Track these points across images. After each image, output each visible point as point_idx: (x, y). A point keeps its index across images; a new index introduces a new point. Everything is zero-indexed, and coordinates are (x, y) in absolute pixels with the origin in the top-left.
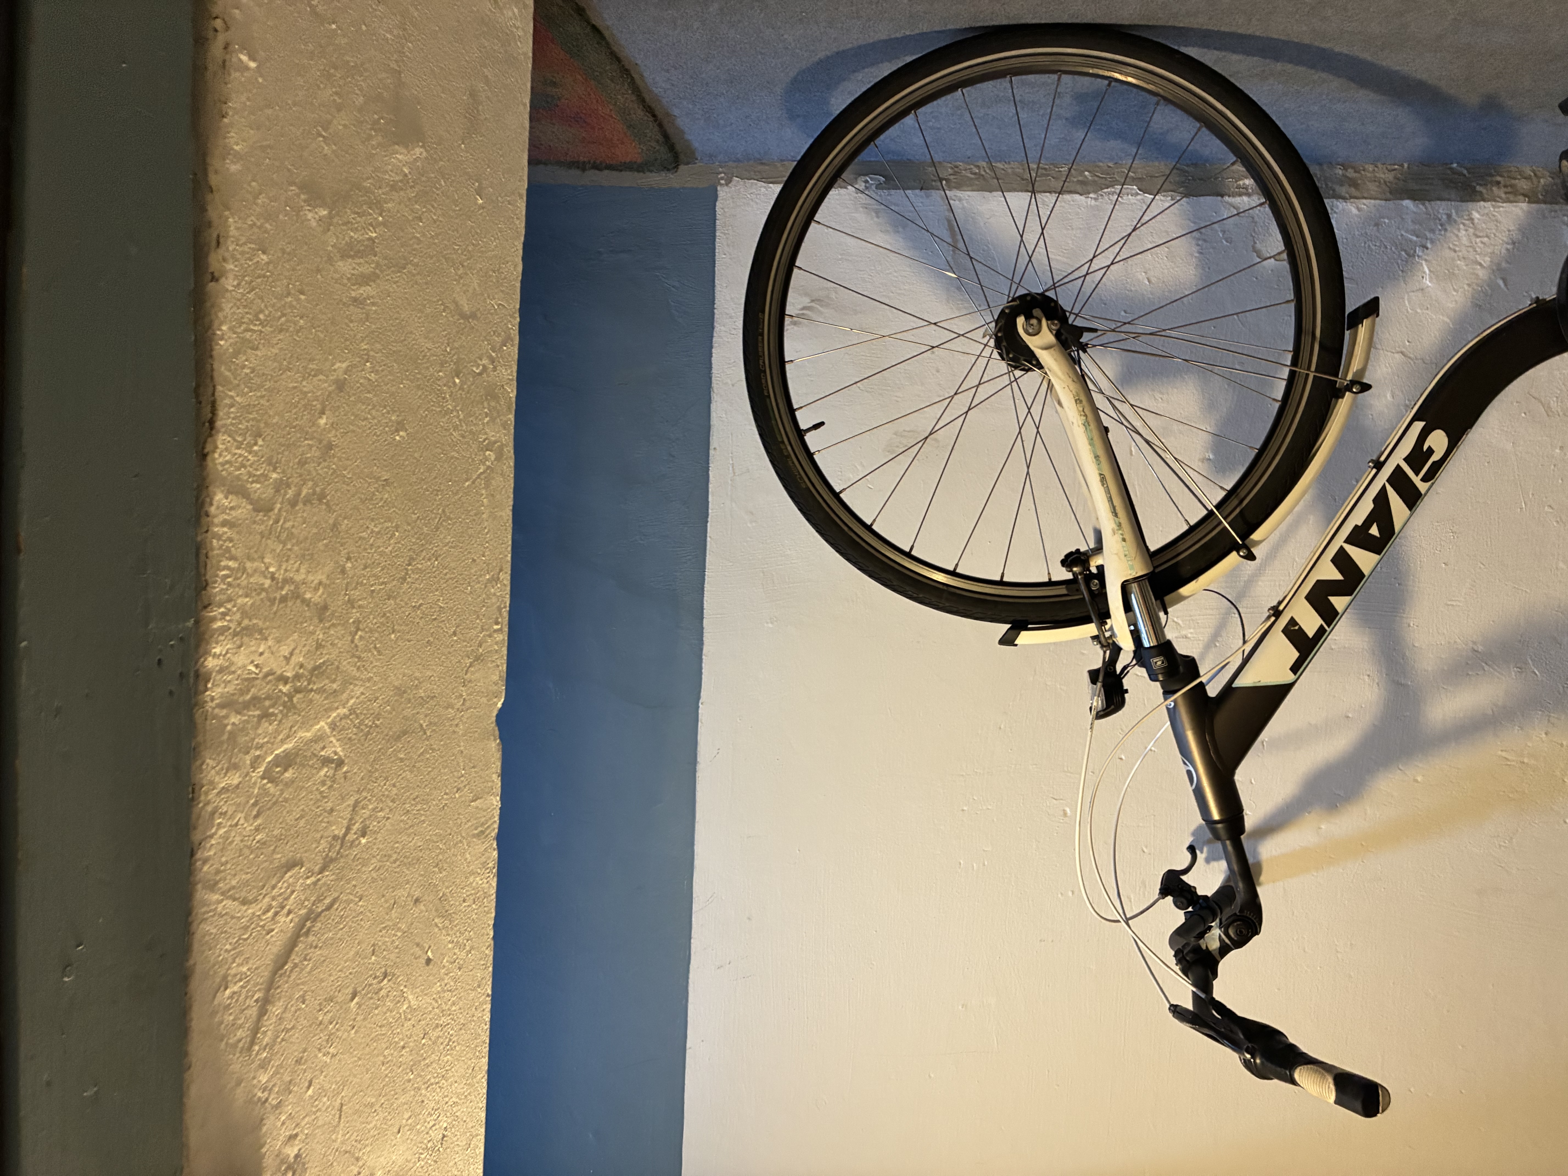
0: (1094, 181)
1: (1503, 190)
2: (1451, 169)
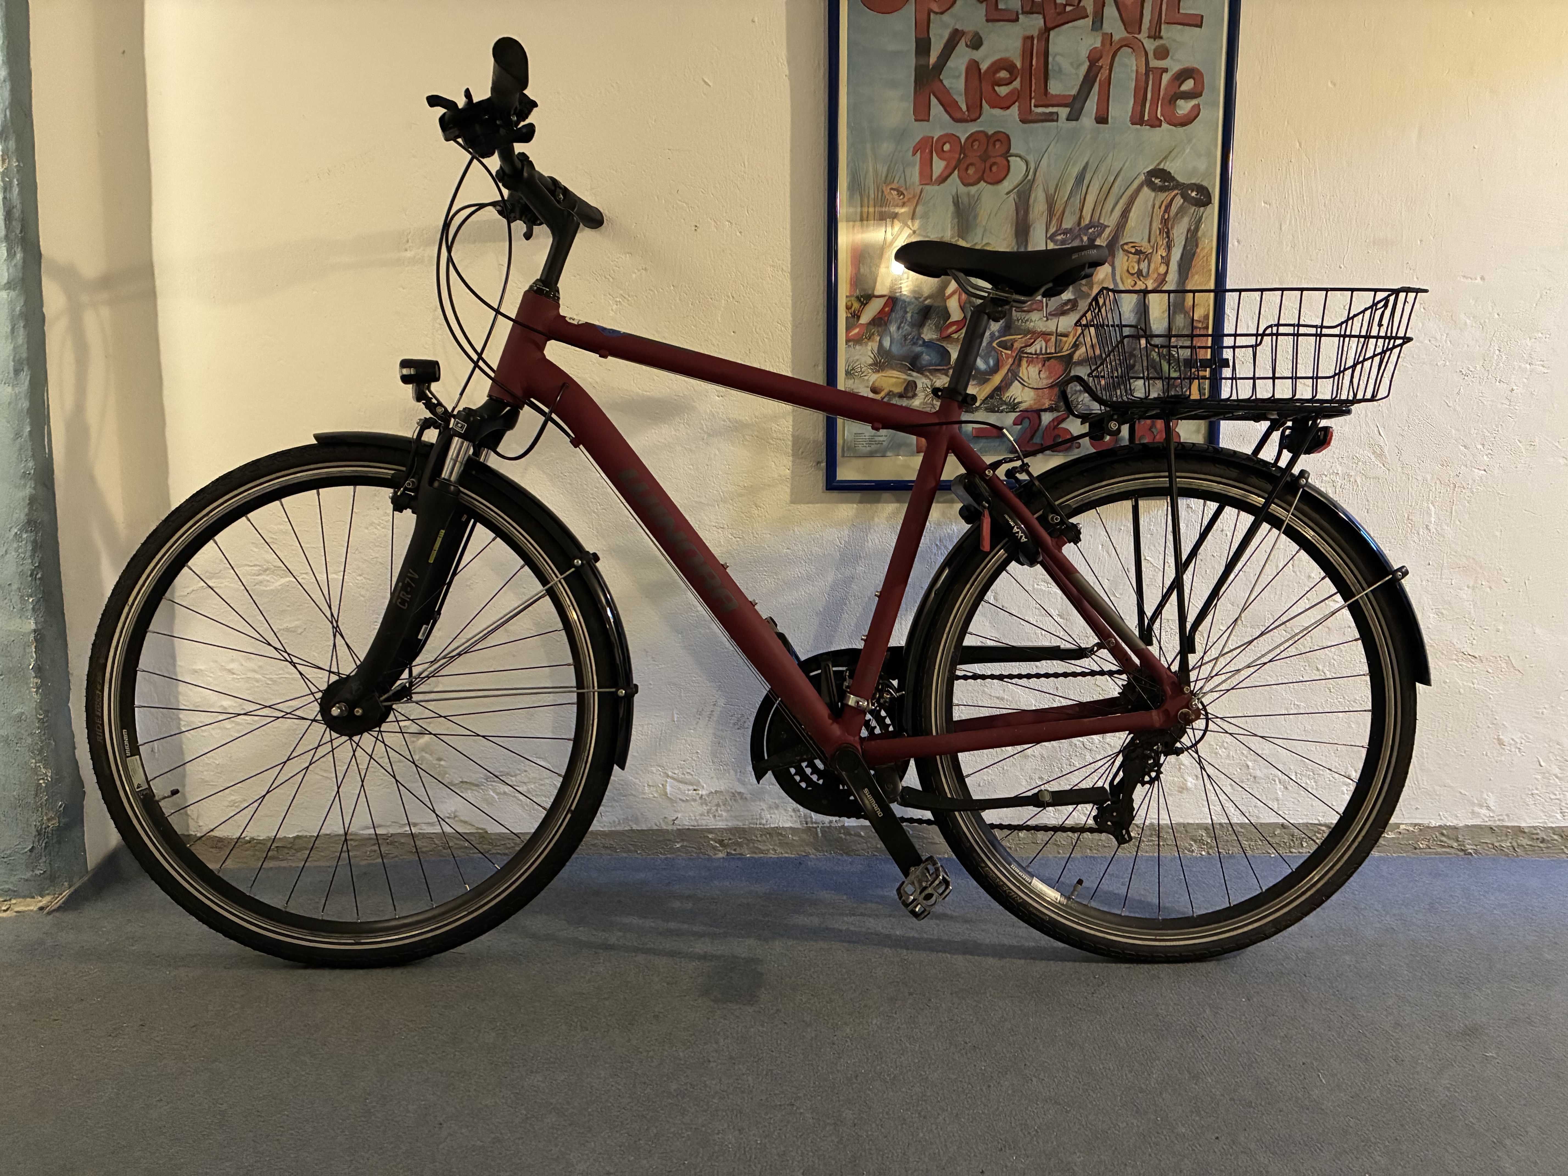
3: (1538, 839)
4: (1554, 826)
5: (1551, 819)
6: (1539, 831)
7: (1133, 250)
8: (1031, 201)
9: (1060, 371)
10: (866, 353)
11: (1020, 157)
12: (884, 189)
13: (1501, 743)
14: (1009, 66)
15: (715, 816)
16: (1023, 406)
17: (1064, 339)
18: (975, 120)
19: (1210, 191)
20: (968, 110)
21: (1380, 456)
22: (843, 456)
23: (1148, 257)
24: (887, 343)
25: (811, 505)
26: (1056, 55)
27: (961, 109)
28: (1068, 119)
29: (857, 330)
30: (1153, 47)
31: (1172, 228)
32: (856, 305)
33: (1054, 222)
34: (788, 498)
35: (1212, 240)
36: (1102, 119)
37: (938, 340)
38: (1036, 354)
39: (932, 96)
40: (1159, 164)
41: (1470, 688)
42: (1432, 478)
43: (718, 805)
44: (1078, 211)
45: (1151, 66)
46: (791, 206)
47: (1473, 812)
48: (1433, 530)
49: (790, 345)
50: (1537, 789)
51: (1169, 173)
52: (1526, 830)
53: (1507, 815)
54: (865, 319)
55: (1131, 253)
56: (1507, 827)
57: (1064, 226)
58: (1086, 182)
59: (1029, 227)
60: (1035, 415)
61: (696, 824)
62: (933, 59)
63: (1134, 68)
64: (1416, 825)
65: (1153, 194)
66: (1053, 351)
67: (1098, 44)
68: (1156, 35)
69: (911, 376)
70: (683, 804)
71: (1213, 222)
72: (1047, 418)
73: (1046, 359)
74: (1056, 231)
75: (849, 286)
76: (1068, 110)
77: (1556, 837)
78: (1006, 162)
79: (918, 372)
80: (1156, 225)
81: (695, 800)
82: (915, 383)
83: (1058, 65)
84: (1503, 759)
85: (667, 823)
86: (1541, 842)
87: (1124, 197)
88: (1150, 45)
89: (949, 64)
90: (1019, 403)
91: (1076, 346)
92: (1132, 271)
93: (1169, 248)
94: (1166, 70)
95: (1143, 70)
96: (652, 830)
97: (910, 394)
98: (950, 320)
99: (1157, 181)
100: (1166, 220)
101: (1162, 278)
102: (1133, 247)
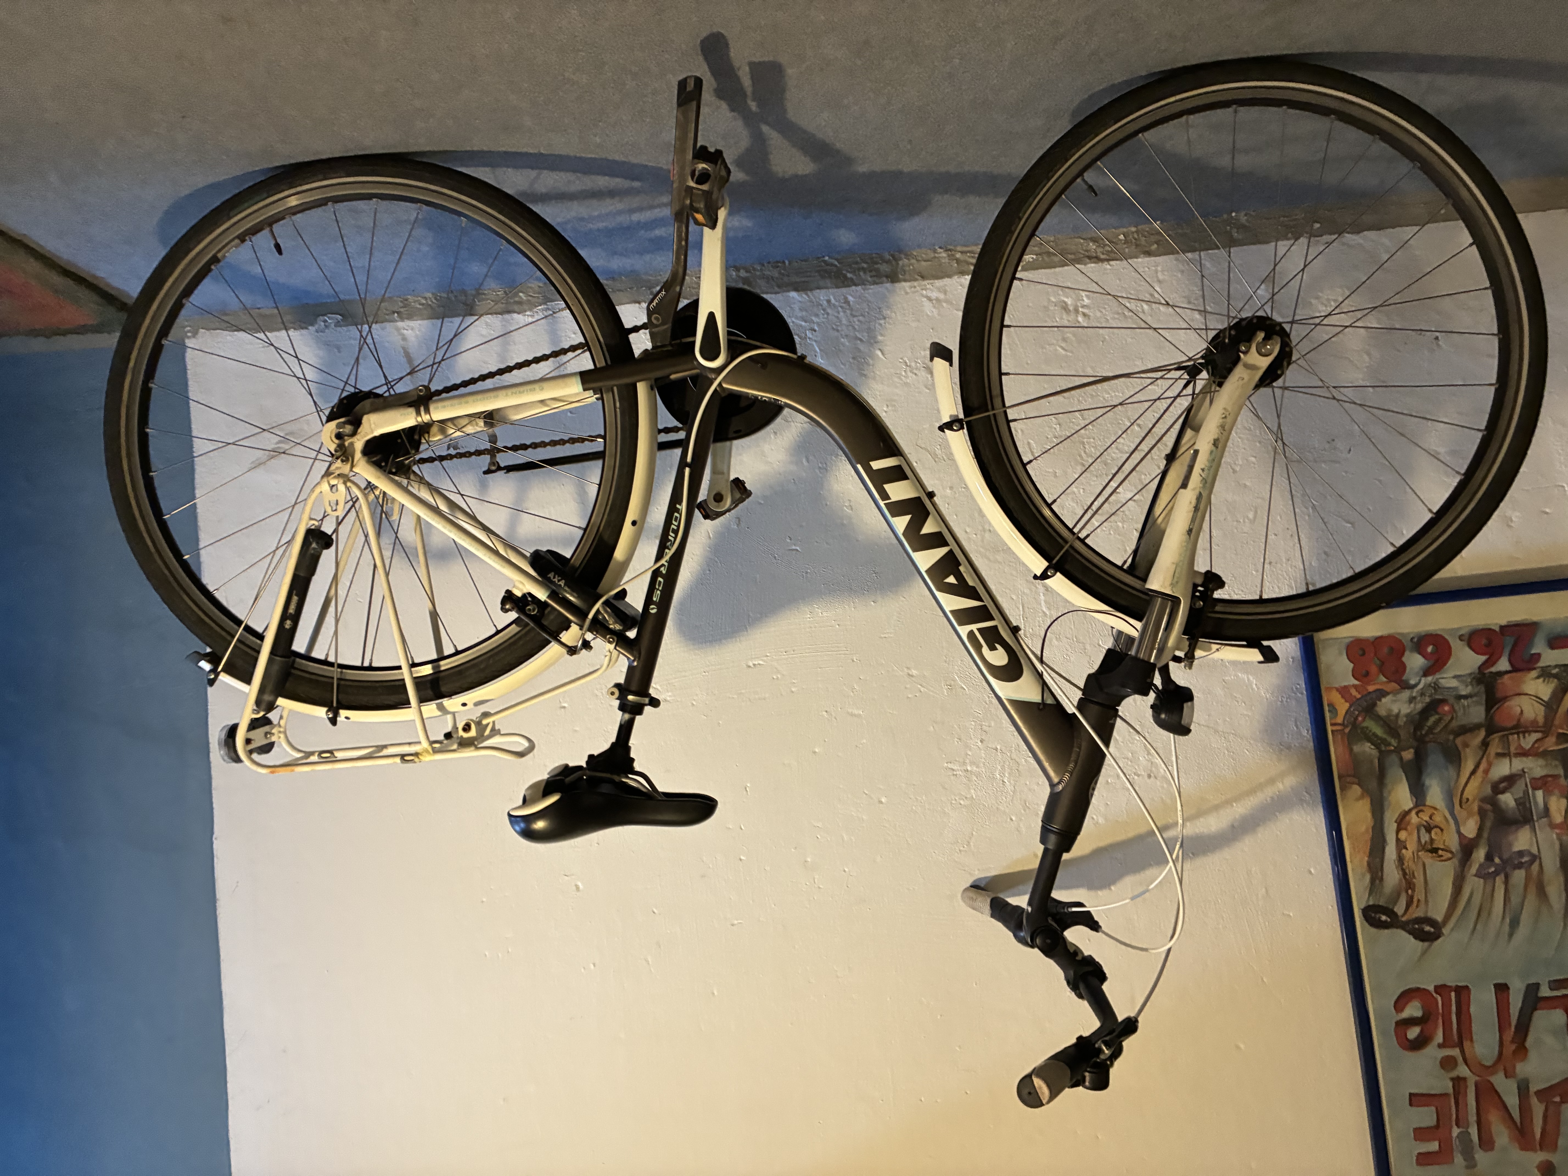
0: (529, 301)
1: (868, 274)
2: (825, 262)
5: (859, 294)
7: (1440, 852)
9: (1497, 716)
16: (1534, 674)
17: (1500, 751)
19: (1365, 923)
23: (1422, 847)
28: (1539, 984)
30: (1459, 1068)
31: (1400, 880)
33: (1535, 875)
35: (1353, 871)
36: (1502, 989)
38: (1530, 732)
40: (1430, 946)
44: (1511, 890)
45: (1458, 1050)
51: (1415, 938)
55: (1442, 850)
56: (905, 281)
58: (1508, 920)
60: (1517, 666)
63: (1476, 1045)
65: (1429, 914)
66: (1511, 737)
67: (1520, 1066)
68: (1459, 1082)
71: (1356, 891)
72: (1503, 665)
73: (1517, 728)
74: (1532, 865)
76: (1541, 994)
77: (850, 275)
80: (1419, 881)
86: (865, 269)
87: (1462, 909)
88: (1463, 1070)
90: (1538, 677)
91: (1485, 744)
92: (1438, 830)
93: (1401, 859)
94: (1440, 1046)
95: (1467, 1044)
99: (1427, 928)
100: (1410, 888)
101: (1403, 826)
102: (1442, 856)
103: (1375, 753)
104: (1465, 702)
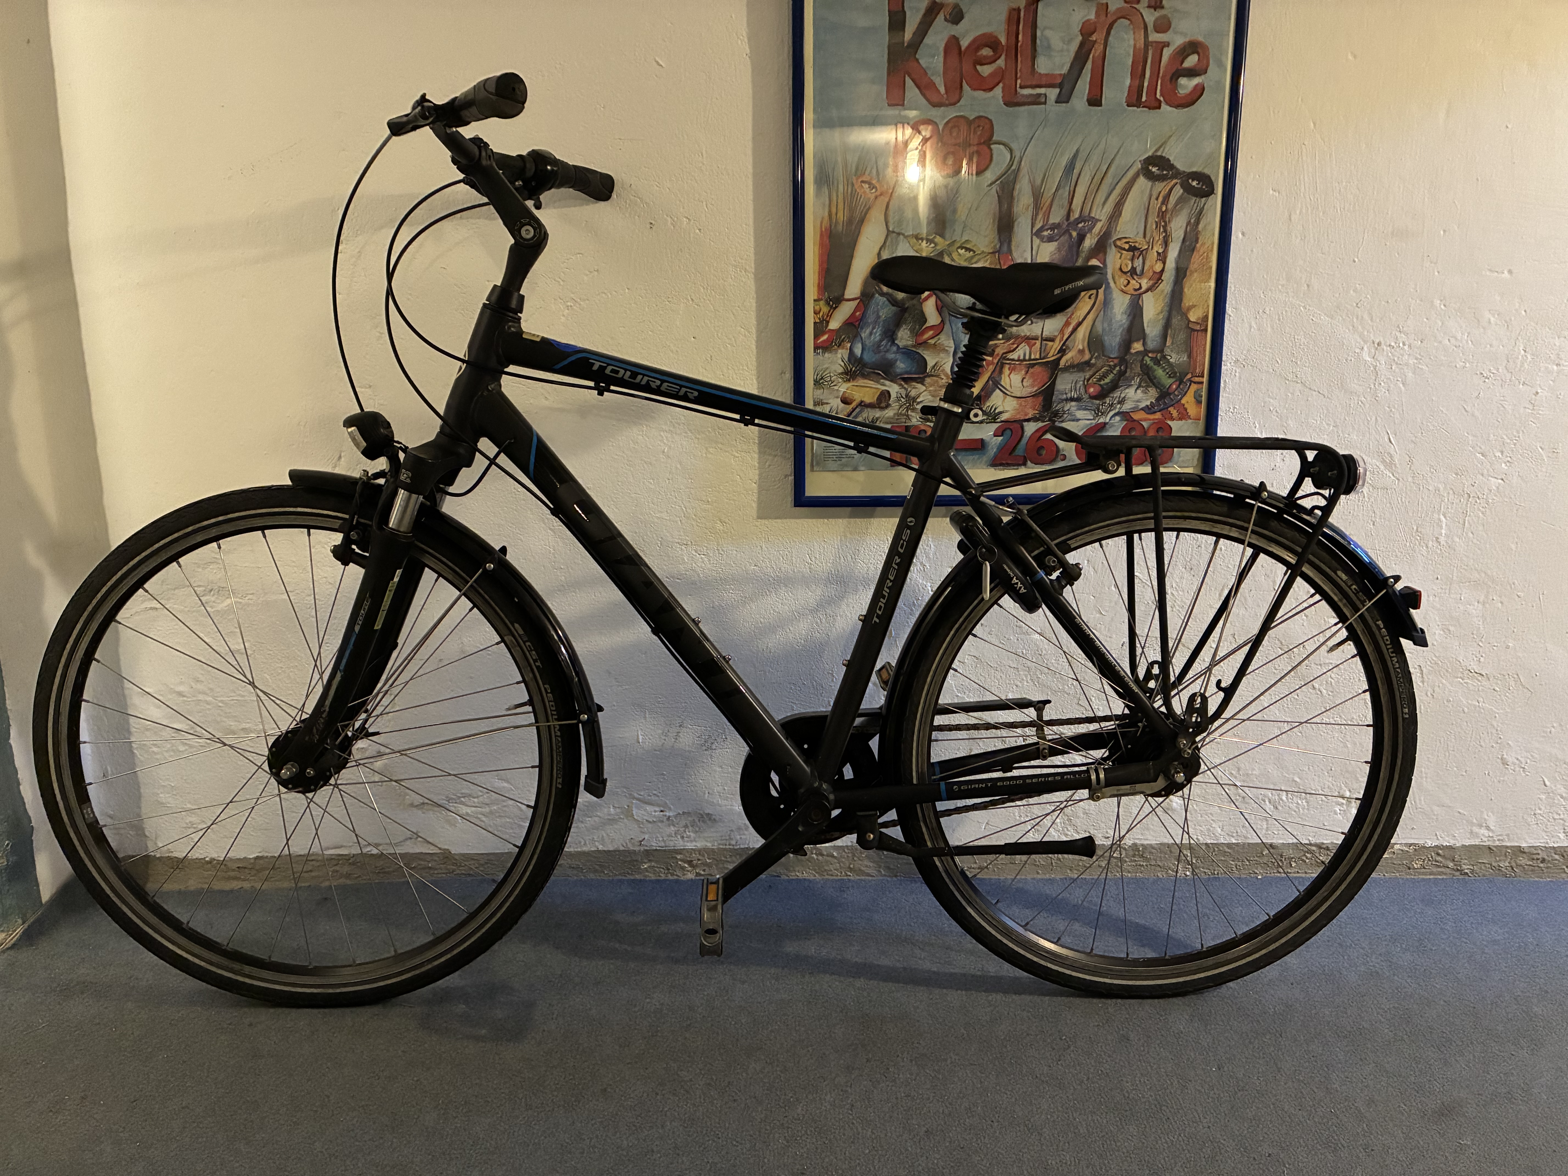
3: (1538, 859)
4: (1555, 846)
5: (1553, 839)
6: (1540, 852)
7: (1127, 246)
8: (1016, 193)
9: (1046, 379)
10: (836, 360)
11: (1003, 144)
12: (854, 182)
13: (1505, 763)
14: (991, 42)
15: (683, 837)
16: (1004, 417)
17: (1050, 343)
18: (955, 104)
19: (1213, 179)
20: (947, 92)
21: (1390, 465)
22: (812, 470)
24: (858, 351)
25: (779, 521)
26: (1045, 28)
27: (938, 91)
28: (1056, 102)
29: (825, 337)
30: (1153, 19)
32: (825, 309)
33: (1040, 216)
34: (755, 515)
35: (1213, 234)
36: (1095, 101)
37: (914, 346)
38: (1018, 360)
39: (907, 79)
40: (1157, 151)
41: (1475, 705)
42: (1445, 488)
43: (686, 826)
44: (1066, 203)
45: (1150, 39)
46: (754, 201)
47: (1472, 832)
48: (1442, 543)
49: (755, 351)
50: (1540, 809)
51: (1168, 160)
52: (1526, 850)
53: (1508, 835)
54: (834, 325)
55: (1124, 249)
56: (1507, 847)
57: (1051, 221)
58: (1076, 171)
59: (1013, 222)
60: (1017, 425)
61: (663, 844)
62: (908, 35)
63: (1132, 42)
64: (1411, 845)
65: (1150, 183)
66: (1038, 357)
67: (1092, 17)
68: (1156, 5)
69: (884, 385)
70: (650, 825)
71: (1215, 214)
72: (1030, 428)
73: (1030, 365)
74: (1042, 227)
75: (816, 288)
76: (1057, 90)
77: (1557, 857)
78: (988, 151)
79: (892, 381)
80: (1153, 218)
81: (663, 822)
82: (888, 392)
83: (1047, 39)
84: (1506, 778)
85: (633, 844)
86: (1542, 862)
87: (1117, 187)
88: (1150, 17)
89: (926, 41)
90: (1000, 413)
91: (1062, 351)
92: (1125, 270)
93: (1166, 243)
94: (1167, 44)
95: (1141, 43)
96: (619, 851)
97: (883, 405)
98: (927, 325)
99: (1154, 169)
100: (1163, 212)
101: (1157, 276)
102: (1126, 243)
103: (1167, 351)
104: (1074, 394)
